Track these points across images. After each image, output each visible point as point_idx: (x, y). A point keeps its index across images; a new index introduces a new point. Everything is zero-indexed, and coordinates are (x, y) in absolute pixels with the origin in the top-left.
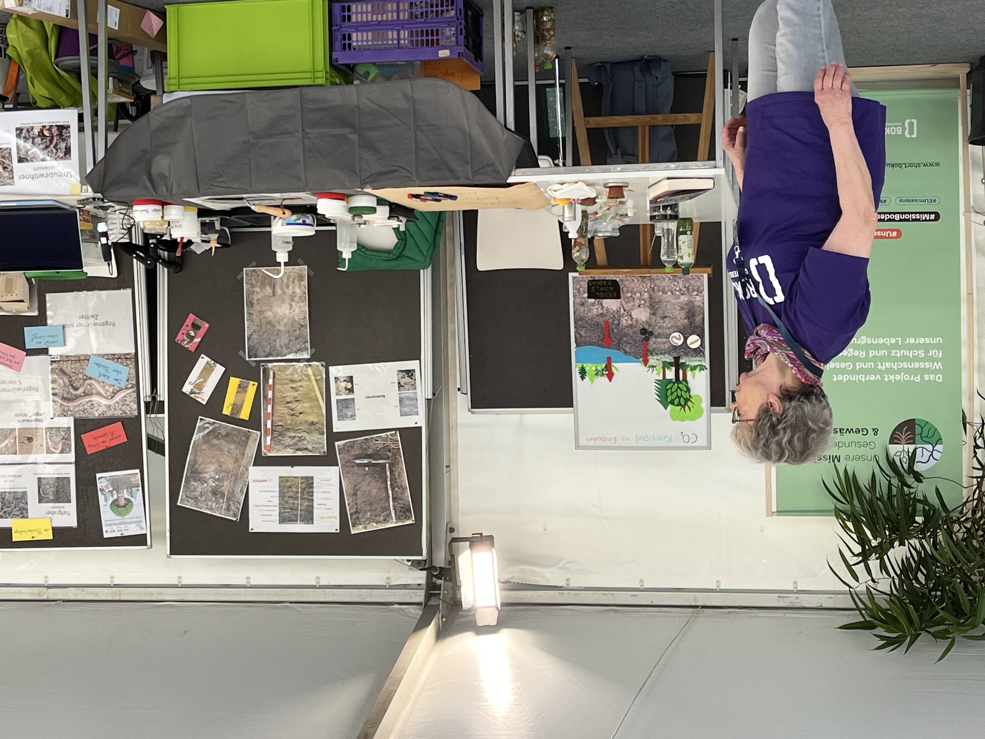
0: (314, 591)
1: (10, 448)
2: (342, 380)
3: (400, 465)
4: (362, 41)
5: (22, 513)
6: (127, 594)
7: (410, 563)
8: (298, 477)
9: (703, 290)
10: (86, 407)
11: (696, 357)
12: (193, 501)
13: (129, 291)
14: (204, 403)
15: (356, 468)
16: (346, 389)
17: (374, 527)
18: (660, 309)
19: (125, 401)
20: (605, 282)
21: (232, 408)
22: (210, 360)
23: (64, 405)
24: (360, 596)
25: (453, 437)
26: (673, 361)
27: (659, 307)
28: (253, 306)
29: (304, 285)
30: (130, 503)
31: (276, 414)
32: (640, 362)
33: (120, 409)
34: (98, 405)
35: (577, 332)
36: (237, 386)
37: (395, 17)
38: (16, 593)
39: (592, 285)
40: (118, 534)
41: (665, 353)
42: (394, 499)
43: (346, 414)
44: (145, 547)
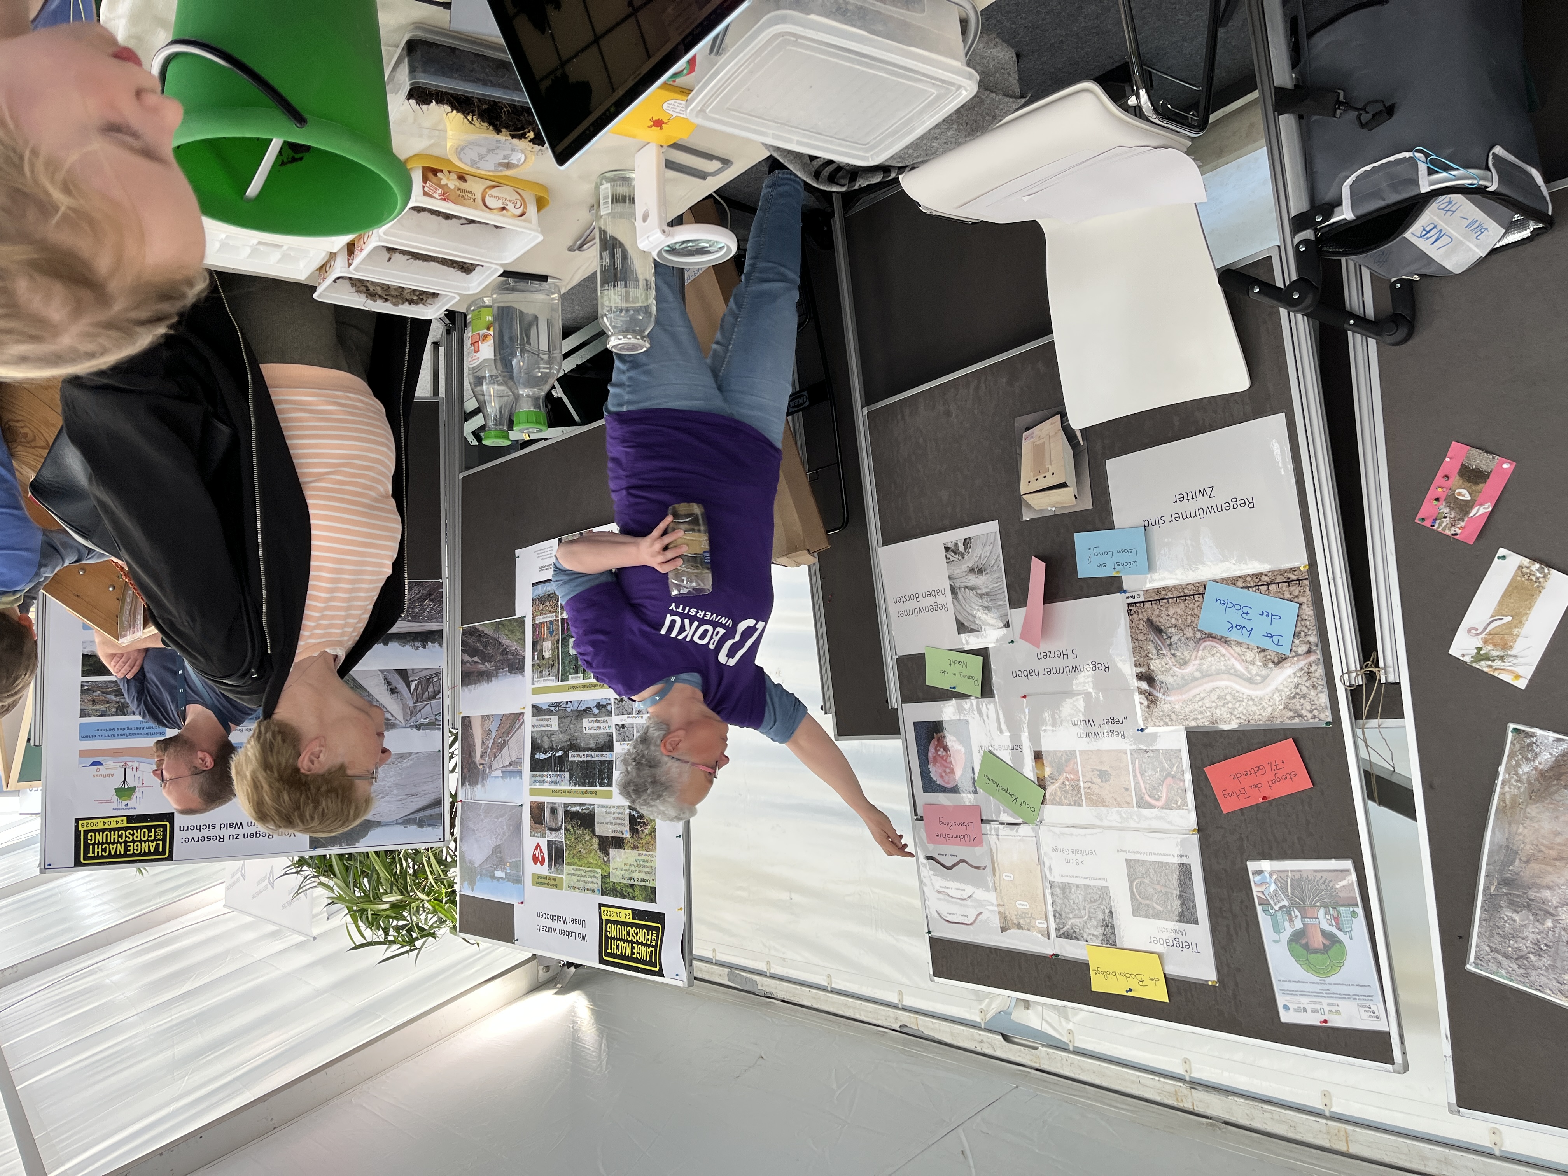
1: (1070, 793)
6: (1363, 1144)
10: (1208, 703)
12: (1516, 966)
14: (1522, 684)
19: (1298, 686)
22: (1526, 561)
23: (1161, 700)
30: (1337, 945)
33: (1286, 708)
34: (1234, 697)
38: (1133, 1082)
40: (1314, 1020)
44: (1389, 1067)
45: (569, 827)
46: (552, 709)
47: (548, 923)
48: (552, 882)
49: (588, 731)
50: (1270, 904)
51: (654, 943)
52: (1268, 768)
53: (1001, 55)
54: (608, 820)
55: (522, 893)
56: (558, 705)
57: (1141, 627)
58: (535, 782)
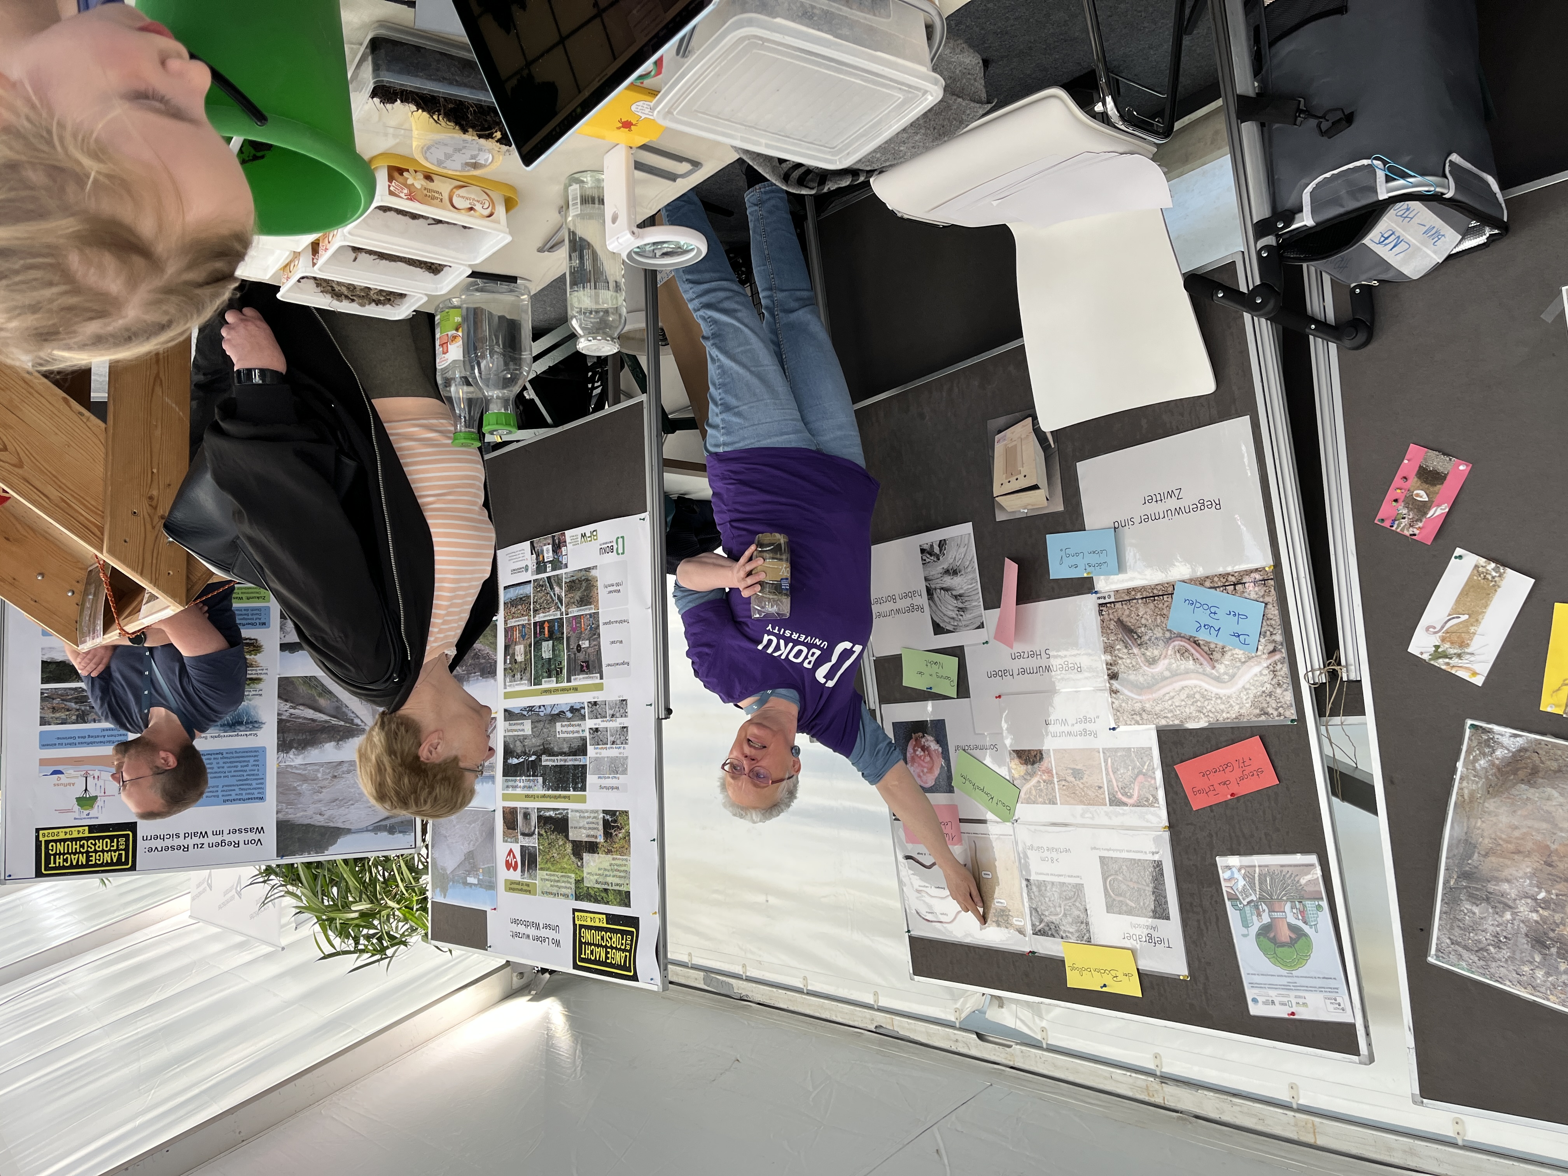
1: (1044, 791)
6: (1330, 1136)
10: (1177, 702)
12: (1475, 958)
13: (1245, 419)
19: (1263, 684)
22: (1482, 561)
23: (1132, 699)
30: (1303, 939)
33: (1253, 705)
34: (1203, 696)
40: (1283, 1013)
44: (1355, 1058)
45: (543, 832)
46: (525, 713)
47: (521, 929)
48: (525, 888)
49: (562, 735)
50: (1238, 899)
51: (628, 947)
52: (1236, 765)
53: (967, 61)
54: (581, 825)
55: (494, 899)
56: (531, 709)
57: (1112, 627)
58: (508, 787)
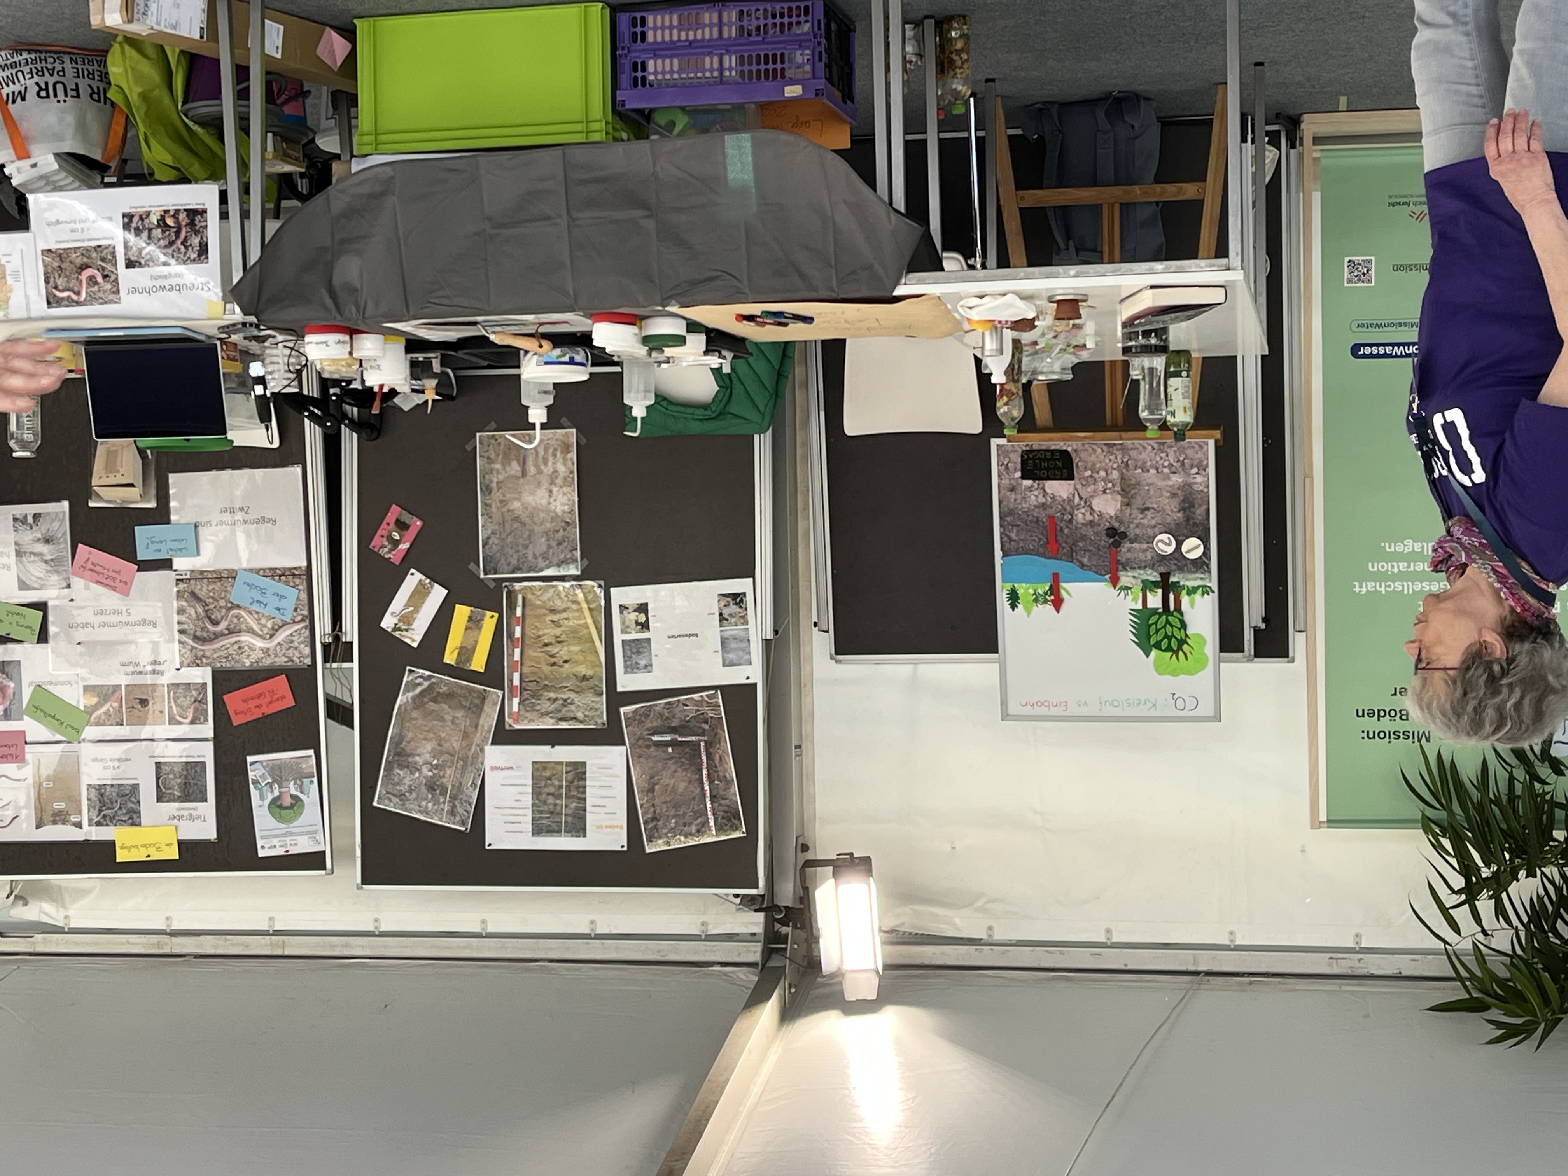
0: (587, 943)
1: (113, 716)
2: (631, 610)
3: (723, 744)
4: (664, 72)
5: (131, 818)
6: (294, 946)
7: (738, 900)
8: (562, 763)
9: (1207, 466)
10: (231, 651)
11: (1195, 573)
12: (398, 800)
13: (298, 470)
14: (415, 645)
15: (652, 749)
16: (637, 623)
17: (680, 842)
18: (1138, 497)
19: (292, 642)
20: (1049, 454)
21: (459, 653)
22: (423, 577)
23: (196, 648)
24: (659, 952)
25: (806, 700)
26: (1159, 579)
27: (1136, 494)
28: (490, 493)
29: (571, 459)
30: (299, 803)
31: (527, 663)
32: (1106, 581)
33: (284, 655)
34: (250, 648)
35: (1006, 535)
36: (467, 619)
37: (715, 35)
38: (122, 944)
39: (1029, 459)
40: (281, 852)
41: (1145, 567)
42: (713, 798)
43: (637, 663)
44: (323, 872)
50: (259, 782)
57: (186, 596)
